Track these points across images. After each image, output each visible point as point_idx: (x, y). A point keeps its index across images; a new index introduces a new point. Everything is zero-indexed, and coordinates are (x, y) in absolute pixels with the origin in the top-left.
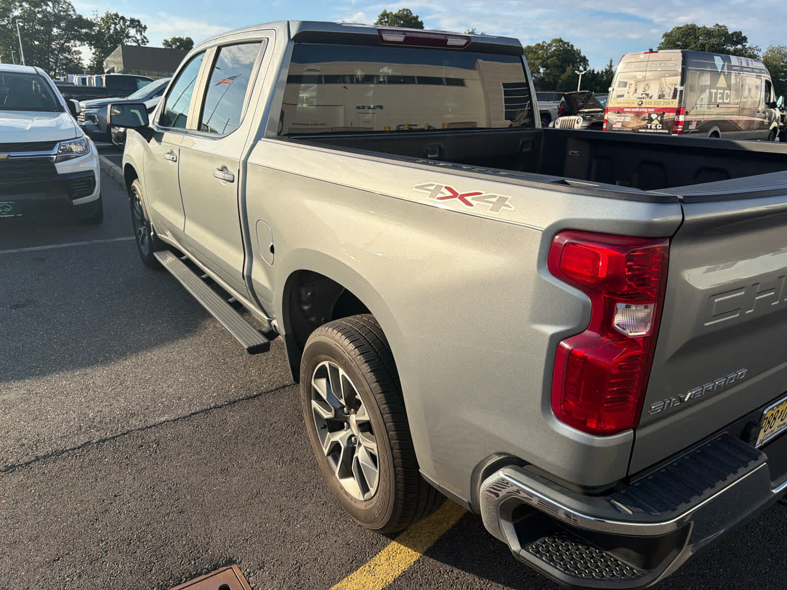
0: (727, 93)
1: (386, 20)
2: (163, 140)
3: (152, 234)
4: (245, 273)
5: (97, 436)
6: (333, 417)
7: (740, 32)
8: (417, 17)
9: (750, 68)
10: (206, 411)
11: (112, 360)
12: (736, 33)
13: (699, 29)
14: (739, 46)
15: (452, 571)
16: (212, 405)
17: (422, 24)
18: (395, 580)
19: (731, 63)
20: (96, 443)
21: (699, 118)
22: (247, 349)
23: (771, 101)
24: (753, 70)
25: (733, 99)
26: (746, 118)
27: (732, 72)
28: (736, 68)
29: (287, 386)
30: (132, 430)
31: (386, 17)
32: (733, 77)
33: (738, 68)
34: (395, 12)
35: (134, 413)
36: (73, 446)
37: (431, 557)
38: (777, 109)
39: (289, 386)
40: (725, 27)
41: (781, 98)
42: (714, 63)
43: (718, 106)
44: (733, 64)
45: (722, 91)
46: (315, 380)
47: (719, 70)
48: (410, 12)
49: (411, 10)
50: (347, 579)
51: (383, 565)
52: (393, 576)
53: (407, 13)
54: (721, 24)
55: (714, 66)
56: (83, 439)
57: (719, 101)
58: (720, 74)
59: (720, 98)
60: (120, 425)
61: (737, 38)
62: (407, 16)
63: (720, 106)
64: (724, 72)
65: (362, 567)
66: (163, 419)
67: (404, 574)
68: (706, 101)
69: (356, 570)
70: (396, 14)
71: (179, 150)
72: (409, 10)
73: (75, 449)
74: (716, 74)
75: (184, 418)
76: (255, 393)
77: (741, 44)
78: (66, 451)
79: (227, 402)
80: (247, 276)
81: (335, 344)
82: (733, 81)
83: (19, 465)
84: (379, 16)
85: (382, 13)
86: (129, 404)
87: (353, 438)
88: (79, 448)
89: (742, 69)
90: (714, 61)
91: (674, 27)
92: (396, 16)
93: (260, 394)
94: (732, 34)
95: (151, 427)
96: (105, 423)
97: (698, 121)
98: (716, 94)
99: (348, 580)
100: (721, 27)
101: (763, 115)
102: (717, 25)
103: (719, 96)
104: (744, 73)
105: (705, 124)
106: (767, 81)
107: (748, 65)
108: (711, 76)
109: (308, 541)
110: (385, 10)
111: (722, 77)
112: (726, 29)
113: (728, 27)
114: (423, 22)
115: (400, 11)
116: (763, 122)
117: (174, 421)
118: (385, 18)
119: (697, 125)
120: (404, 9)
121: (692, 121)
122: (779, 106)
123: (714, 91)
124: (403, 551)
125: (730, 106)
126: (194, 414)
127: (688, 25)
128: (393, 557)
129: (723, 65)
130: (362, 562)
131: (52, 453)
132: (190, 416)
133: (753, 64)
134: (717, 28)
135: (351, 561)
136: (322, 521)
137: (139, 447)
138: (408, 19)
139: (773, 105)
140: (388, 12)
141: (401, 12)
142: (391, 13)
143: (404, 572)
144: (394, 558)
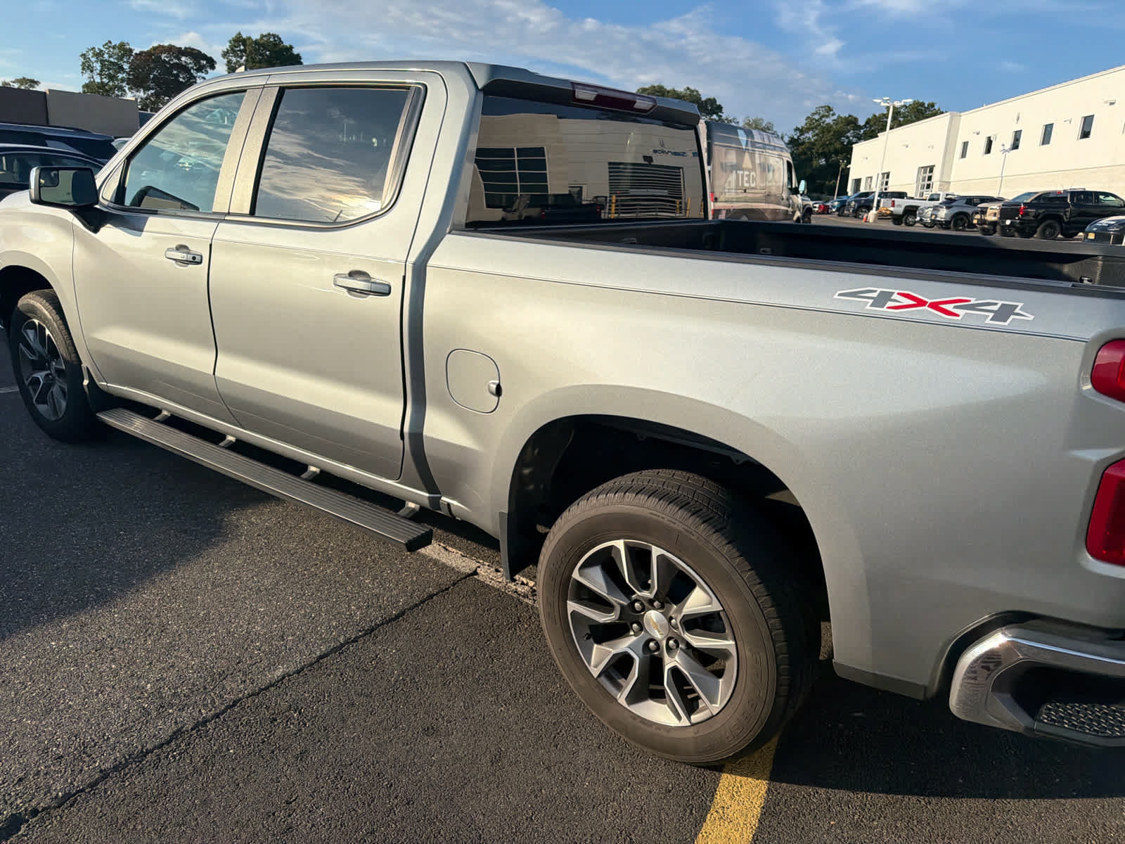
0: (753, 176)
1: (242, 47)
2: (145, 229)
3: (86, 382)
4: (406, 429)
5: (187, 718)
6: (617, 618)
7: (714, 99)
8: (291, 48)
9: (772, 146)
10: (339, 649)
11: (113, 596)
12: (710, 99)
13: (668, 92)
14: (715, 117)
15: (817, 793)
16: (342, 640)
17: (300, 58)
18: (759, 820)
19: (753, 139)
20: (192, 729)
21: (728, 205)
22: (406, 544)
23: (794, 186)
24: (775, 148)
25: (758, 183)
26: (772, 206)
27: (756, 149)
28: (758, 145)
29: (435, 595)
30: (240, 699)
31: (241, 43)
32: (757, 156)
33: (761, 145)
34: (256, 37)
35: (224, 672)
36: (157, 742)
37: (781, 781)
38: (799, 195)
39: (436, 594)
40: (697, 91)
41: (803, 183)
42: (738, 139)
43: (745, 191)
44: (756, 140)
45: (748, 173)
46: (581, 571)
47: (744, 147)
48: (280, 39)
49: (280, 36)
50: (700, 835)
51: (733, 806)
52: (753, 816)
53: (275, 41)
54: (692, 88)
55: (739, 142)
56: (165, 728)
57: (746, 185)
58: (745, 152)
59: (747, 182)
60: (212, 694)
61: (711, 105)
62: (275, 45)
63: (747, 191)
64: (748, 150)
65: (709, 815)
66: (279, 672)
67: (764, 810)
68: (733, 185)
69: (705, 821)
70: (256, 40)
71: (211, 245)
72: (278, 36)
73: (161, 746)
74: (741, 152)
75: (311, 665)
76: (394, 612)
77: (717, 114)
78: (148, 752)
79: (360, 631)
80: (411, 434)
81: (651, 514)
82: (757, 161)
83: (77, 792)
84: (230, 42)
85: (234, 36)
86: (203, 660)
87: (652, 644)
88: (168, 742)
89: (764, 146)
90: (738, 136)
91: (638, 88)
92: (256, 42)
93: (402, 613)
94: (706, 101)
95: (267, 688)
96: (185, 696)
97: (727, 210)
98: (743, 176)
99: (703, 836)
100: (692, 91)
101: (787, 202)
102: (688, 88)
103: (746, 179)
104: (767, 151)
105: (735, 213)
106: (788, 162)
107: (770, 141)
108: (737, 153)
109: (614, 800)
110: (240, 34)
111: (747, 156)
112: (698, 94)
113: (701, 92)
114: (301, 55)
115: (262, 36)
116: (787, 211)
117: (298, 672)
118: (240, 46)
119: (726, 214)
120: (269, 34)
121: (721, 210)
122: (801, 192)
123: (740, 172)
124: (743, 782)
125: (756, 191)
126: (321, 657)
127: (654, 87)
128: (736, 792)
129: (747, 141)
130: (704, 810)
131: (126, 760)
132: (318, 661)
133: (774, 140)
134: (688, 92)
135: (689, 811)
136: (613, 769)
137: (271, 722)
138: (277, 49)
139: (795, 191)
140: (244, 36)
141: (265, 39)
142: (249, 38)
143: (763, 808)
144: (739, 794)
